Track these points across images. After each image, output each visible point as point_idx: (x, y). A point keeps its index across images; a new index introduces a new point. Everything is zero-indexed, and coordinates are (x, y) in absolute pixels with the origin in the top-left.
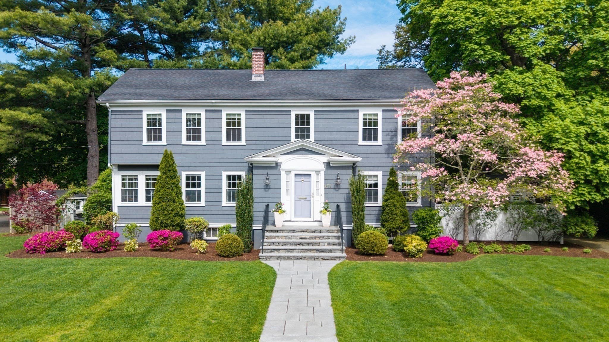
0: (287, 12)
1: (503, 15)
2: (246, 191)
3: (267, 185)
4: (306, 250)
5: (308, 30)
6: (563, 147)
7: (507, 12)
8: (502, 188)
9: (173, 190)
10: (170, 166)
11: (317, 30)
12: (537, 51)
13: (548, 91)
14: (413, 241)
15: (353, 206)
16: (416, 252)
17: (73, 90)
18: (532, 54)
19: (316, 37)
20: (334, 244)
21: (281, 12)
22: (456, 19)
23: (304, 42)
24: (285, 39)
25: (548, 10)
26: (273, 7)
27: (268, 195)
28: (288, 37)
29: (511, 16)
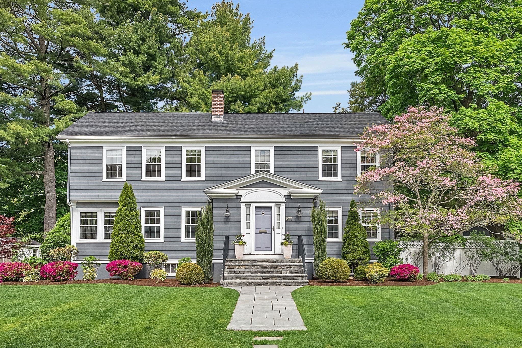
0: (245, 68)
1: (457, 54)
2: (206, 221)
3: (227, 217)
4: (268, 278)
5: (265, 86)
6: (518, 176)
7: (461, 52)
8: (462, 213)
9: (132, 222)
10: (130, 198)
11: (274, 86)
12: (490, 89)
13: (503, 125)
14: (375, 267)
15: (315, 237)
16: (378, 278)
17: (32, 137)
18: (485, 92)
19: (273, 92)
20: (296, 272)
21: (239, 68)
22: (412, 60)
23: (261, 97)
24: (243, 93)
25: (501, 50)
26: (231, 63)
27: (227, 228)
28: (246, 92)
29: (464, 56)
